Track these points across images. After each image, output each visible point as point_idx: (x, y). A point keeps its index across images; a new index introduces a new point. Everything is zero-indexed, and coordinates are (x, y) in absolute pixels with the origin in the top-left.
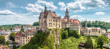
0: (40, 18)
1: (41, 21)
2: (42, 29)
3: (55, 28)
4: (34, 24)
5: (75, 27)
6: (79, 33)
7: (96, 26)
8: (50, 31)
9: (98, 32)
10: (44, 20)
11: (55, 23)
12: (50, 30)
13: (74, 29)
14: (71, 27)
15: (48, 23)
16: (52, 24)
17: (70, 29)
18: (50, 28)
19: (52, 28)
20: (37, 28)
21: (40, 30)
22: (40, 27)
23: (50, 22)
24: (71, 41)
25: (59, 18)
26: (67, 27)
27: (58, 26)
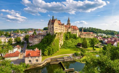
0: (49, 24)
1: (49, 27)
2: (50, 33)
3: (60, 32)
4: (44, 29)
5: (74, 31)
6: (78, 36)
7: (90, 31)
8: (57, 35)
9: (91, 36)
10: (52, 26)
11: (60, 28)
12: (56, 33)
13: (74, 33)
14: (72, 31)
15: (55, 28)
16: (58, 29)
17: (71, 33)
18: (56, 32)
19: (58, 32)
20: (46, 32)
21: (49, 33)
22: (49, 31)
23: (56, 27)
24: (71, 42)
25: (63, 24)
26: (69, 31)
27: (62, 31)
